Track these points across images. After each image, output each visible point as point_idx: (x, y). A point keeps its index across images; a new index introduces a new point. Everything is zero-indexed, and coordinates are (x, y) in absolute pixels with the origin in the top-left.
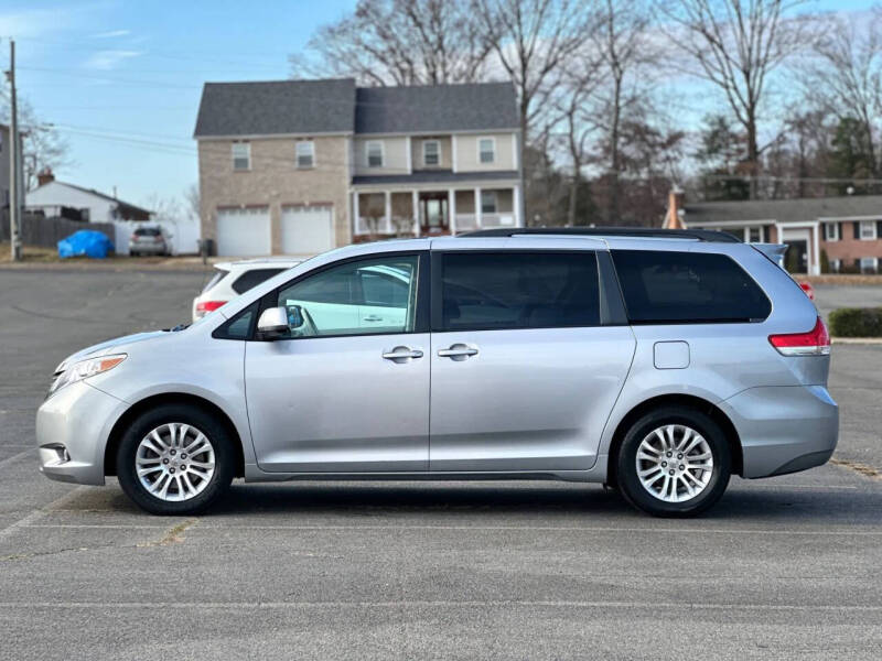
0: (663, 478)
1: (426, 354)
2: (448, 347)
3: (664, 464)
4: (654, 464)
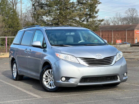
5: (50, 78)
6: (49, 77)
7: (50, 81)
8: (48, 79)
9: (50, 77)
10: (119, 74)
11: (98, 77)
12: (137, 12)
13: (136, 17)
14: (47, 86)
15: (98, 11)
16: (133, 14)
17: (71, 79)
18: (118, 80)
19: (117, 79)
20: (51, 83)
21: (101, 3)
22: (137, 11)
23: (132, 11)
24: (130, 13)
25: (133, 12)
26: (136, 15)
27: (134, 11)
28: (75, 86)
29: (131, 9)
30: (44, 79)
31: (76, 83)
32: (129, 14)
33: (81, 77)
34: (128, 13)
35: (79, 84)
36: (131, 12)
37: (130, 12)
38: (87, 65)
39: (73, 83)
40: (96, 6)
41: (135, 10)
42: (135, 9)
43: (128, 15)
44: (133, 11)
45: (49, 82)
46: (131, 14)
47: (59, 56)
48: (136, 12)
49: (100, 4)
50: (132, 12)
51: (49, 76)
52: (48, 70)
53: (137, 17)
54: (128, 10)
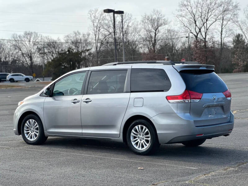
0: (138, 142)
1: (80, 101)
2: (85, 99)
3: (139, 138)
4: (136, 137)
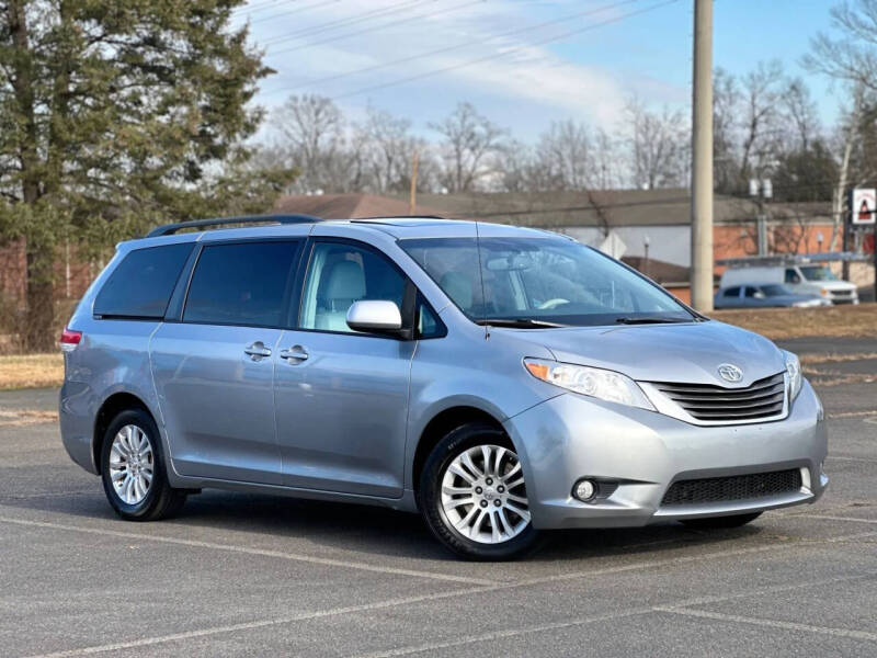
5: (479, 490)
6: (474, 484)
7: (484, 504)
8: (470, 495)
9: (483, 485)
10: (812, 459)
11: (726, 479)
12: (341, 121)
13: (333, 150)
14: (466, 532)
15: (257, 120)
16: (318, 134)
17: (621, 489)
18: (803, 488)
19: (801, 484)
20: (487, 516)
21: (273, 72)
22: (336, 112)
23: (312, 114)
24: (296, 124)
25: (317, 121)
26: (333, 140)
27: (321, 115)
28: (643, 524)
29: (305, 99)
30: (446, 499)
31: (648, 509)
32: (292, 131)
33: (670, 479)
34: (286, 126)
35: (660, 513)
36: (304, 118)
37: (298, 119)
38: (688, 417)
39: (634, 506)
40: (247, 88)
41: (327, 108)
42: (326, 102)
43: (289, 135)
44: (317, 113)
45: (479, 511)
46: (305, 133)
47: (550, 377)
48: (336, 119)
49: (270, 76)
50: (310, 119)
51: (476, 478)
52: (472, 450)
53: (339, 148)
54: (288, 106)
